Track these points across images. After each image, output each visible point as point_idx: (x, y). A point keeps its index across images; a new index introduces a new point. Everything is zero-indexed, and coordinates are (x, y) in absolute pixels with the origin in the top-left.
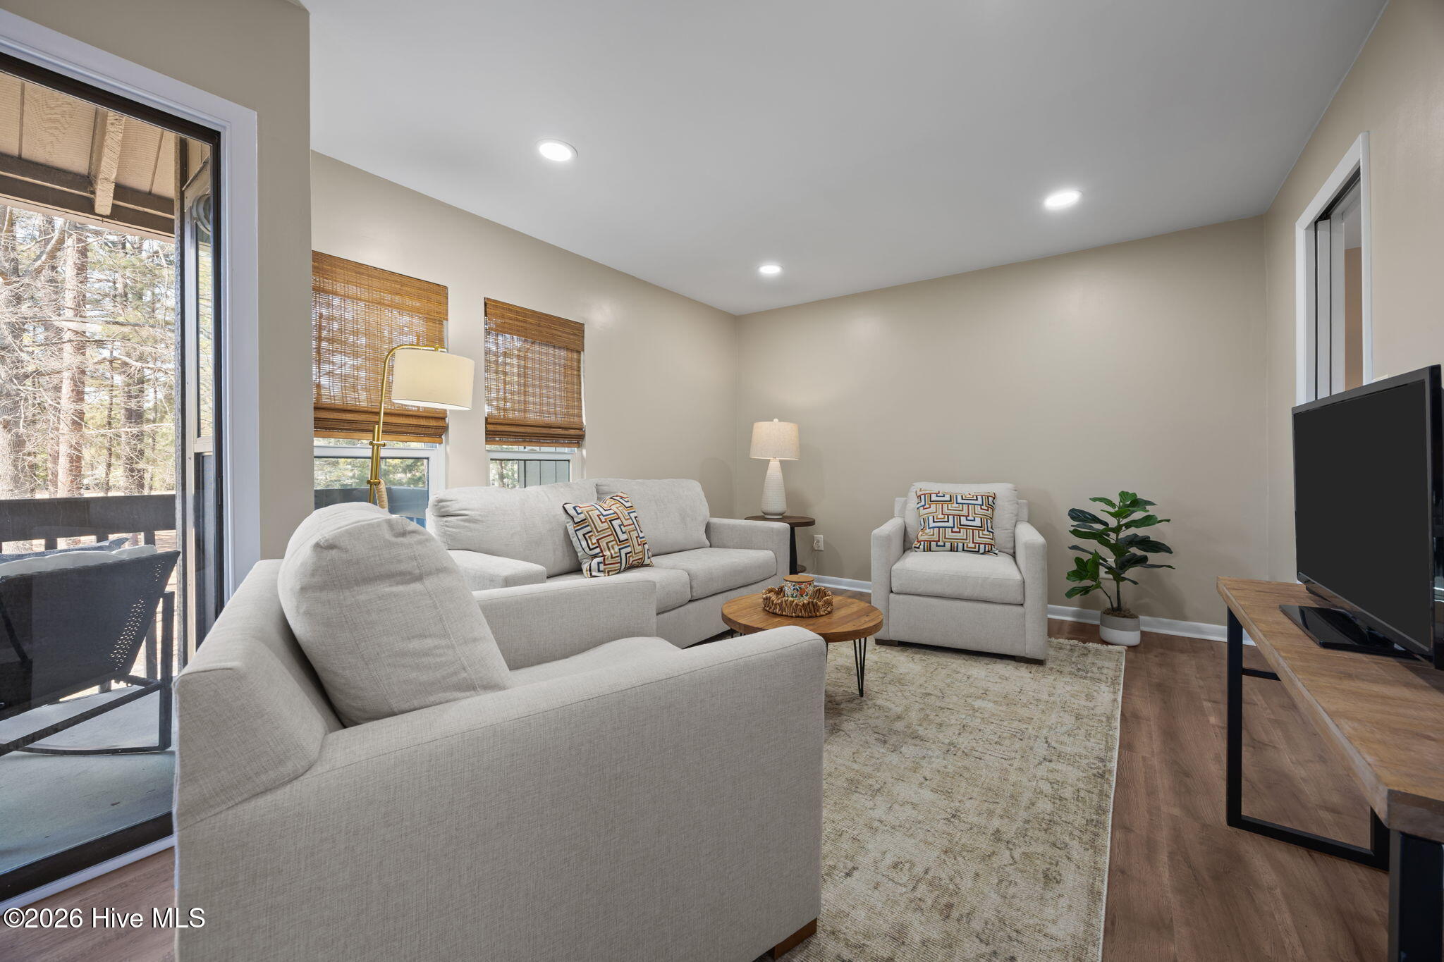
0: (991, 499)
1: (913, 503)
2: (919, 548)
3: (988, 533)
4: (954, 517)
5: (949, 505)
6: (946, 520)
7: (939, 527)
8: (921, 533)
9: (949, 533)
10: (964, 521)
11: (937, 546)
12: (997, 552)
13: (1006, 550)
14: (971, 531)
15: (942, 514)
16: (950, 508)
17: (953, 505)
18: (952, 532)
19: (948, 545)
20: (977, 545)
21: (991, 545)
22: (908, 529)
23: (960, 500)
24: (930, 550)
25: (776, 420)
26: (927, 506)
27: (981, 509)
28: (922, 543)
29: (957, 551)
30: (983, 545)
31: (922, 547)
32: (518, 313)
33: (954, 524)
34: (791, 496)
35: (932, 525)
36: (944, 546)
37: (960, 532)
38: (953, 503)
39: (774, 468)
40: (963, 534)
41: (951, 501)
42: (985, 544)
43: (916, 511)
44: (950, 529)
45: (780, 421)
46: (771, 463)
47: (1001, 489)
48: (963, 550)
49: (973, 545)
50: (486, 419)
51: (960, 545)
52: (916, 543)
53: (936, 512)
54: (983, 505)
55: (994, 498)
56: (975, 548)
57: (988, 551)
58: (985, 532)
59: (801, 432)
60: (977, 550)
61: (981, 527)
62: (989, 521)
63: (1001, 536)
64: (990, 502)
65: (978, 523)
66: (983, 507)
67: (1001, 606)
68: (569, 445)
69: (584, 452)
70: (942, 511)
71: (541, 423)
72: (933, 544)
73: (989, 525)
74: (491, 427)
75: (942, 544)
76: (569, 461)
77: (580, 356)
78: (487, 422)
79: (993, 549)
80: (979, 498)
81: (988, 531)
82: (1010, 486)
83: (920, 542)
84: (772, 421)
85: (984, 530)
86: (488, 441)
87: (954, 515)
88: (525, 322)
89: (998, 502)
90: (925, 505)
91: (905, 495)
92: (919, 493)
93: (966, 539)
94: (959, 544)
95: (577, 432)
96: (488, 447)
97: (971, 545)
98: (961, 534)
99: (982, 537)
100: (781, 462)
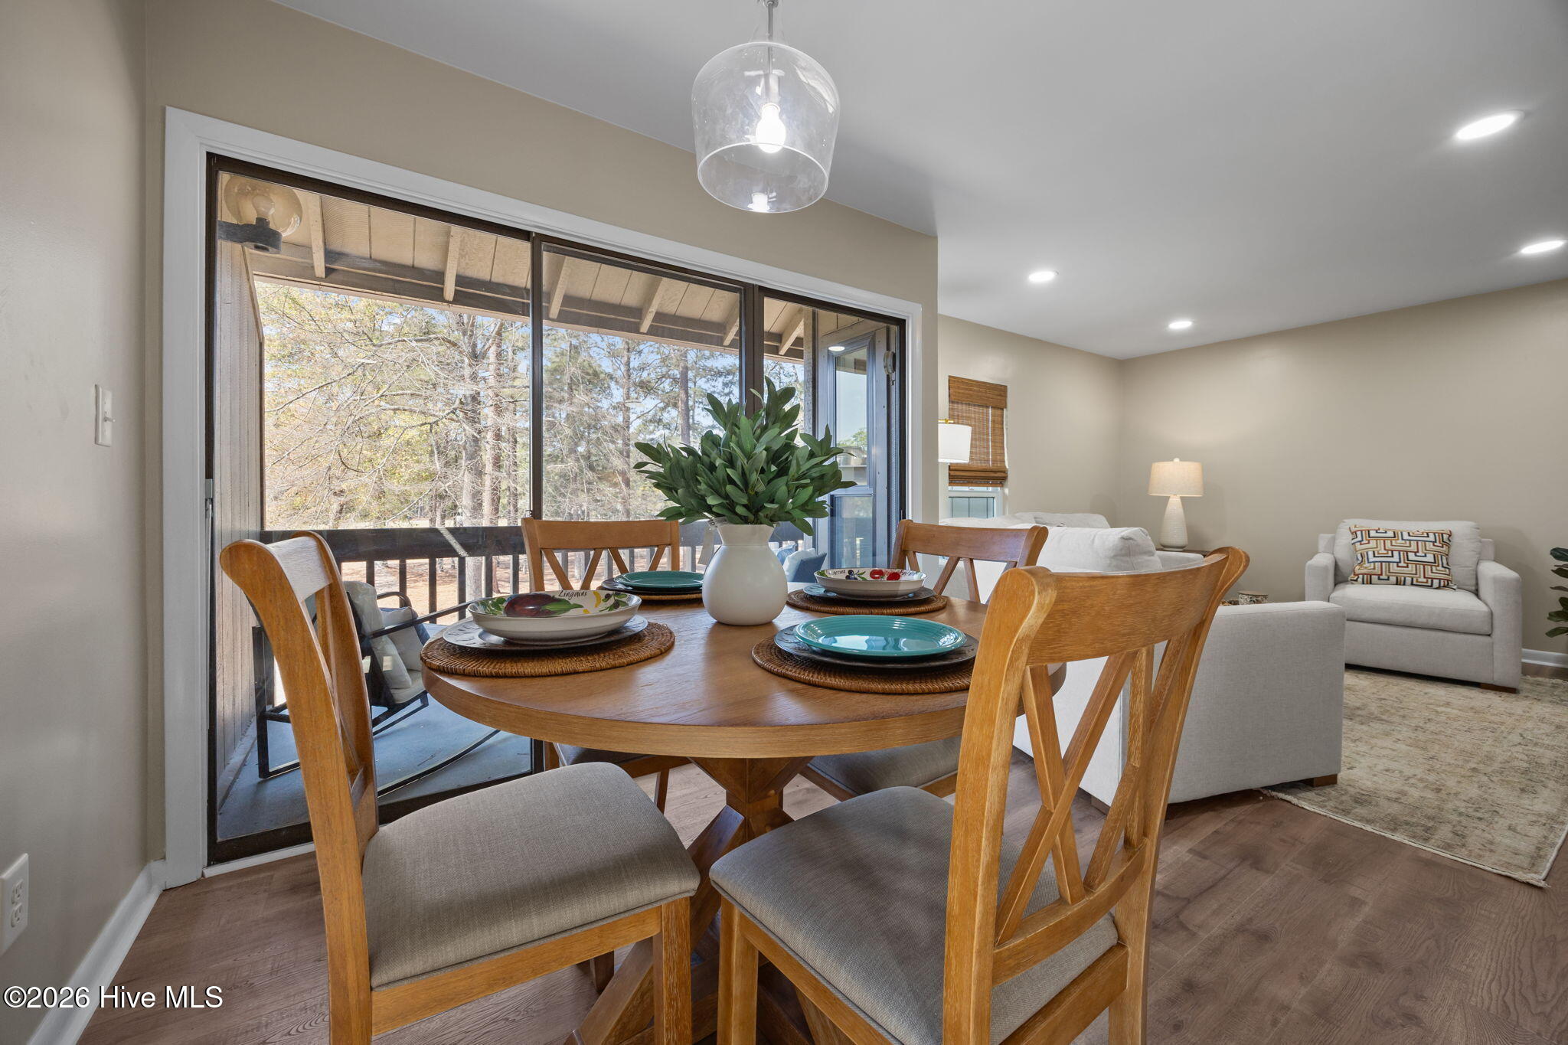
0: (1445, 536)
1: (1344, 539)
2: (1356, 580)
3: (1443, 569)
4: (1399, 554)
5: (1393, 541)
6: (1390, 555)
7: (1381, 562)
8: (1358, 567)
9: (1394, 568)
10: (1412, 556)
11: (1379, 579)
12: (1455, 587)
13: (1466, 587)
14: (1422, 566)
15: (1385, 549)
16: (1393, 544)
17: (1398, 541)
18: (1398, 566)
19: (1393, 579)
20: (1430, 580)
21: (1448, 580)
22: (1340, 564)
23: (1406, 536)
24: (1371, 583)
25: (1177, 460)
26: (1365, 542)
27: (1434, 545)
28: (1361, 576)
29: (1404, 584)
30: (1438, 581)
31: (1360, 580)
32: (967, 384)
33: (1400, 559)
34: (1191, 530)
35: (1372, 559)
36: (1388, 579)
37: (1407, 567)
38: (1398, 539)
39: (1175, 505)
40: (1411, 568)
41: (1395, 537)
42: (1440, 579)
43: (1352, 547)
44: (1395, 564)
45: (1181, 460)
46: (1170, 499)
47: (1460, 528)
48: (1412, 584)
49: (1425, 580)
50: (949, 466)
51: (1408, 580)
52: (1352, 576)
53: (1377, 547)
54: (1436, 542)
55: (1450, 536)
56: (1427, 582)
57: (1444, 586)
58: (1440, 568)
59: (1206, 471)
60: (1429, 584)
61: (1435, 563)
62: (1444, 558)
63: (1459, 572)
64: (1445, 540)
65: (1430, 558)
66: (1436, 544)
67: (1463, 636)
68: (993, 485)
69: (1007, 491)
70: (1385, 546)
71: (980, 468)
72: (1374, 578)
73: (1445, 561)
74: (952, 473)
75: (1386, 578)
76: (993, 498)
77: (1003, 412)
78: (950, 469)
79: (1450, 584)
80: (1431, 535)
81: (1443, 567)
82: (1472, 524)
83: (1358, 575)
84: (1172, 460)
85: (1438, 566)
86: (951, 483)
87: (1399, 551)
88: (971, 390)
89: (1455, 540)
90: (1362, 540)
91: (1333, 530)
92: (1353, 529)
93: (1416, 574)
94: (1407, 578)
95: (1002, 475)
96: (950, 488)
97: (1422, 579)
98: (1410, 568)
99: (1438, 573)
100: (1182, 498)
